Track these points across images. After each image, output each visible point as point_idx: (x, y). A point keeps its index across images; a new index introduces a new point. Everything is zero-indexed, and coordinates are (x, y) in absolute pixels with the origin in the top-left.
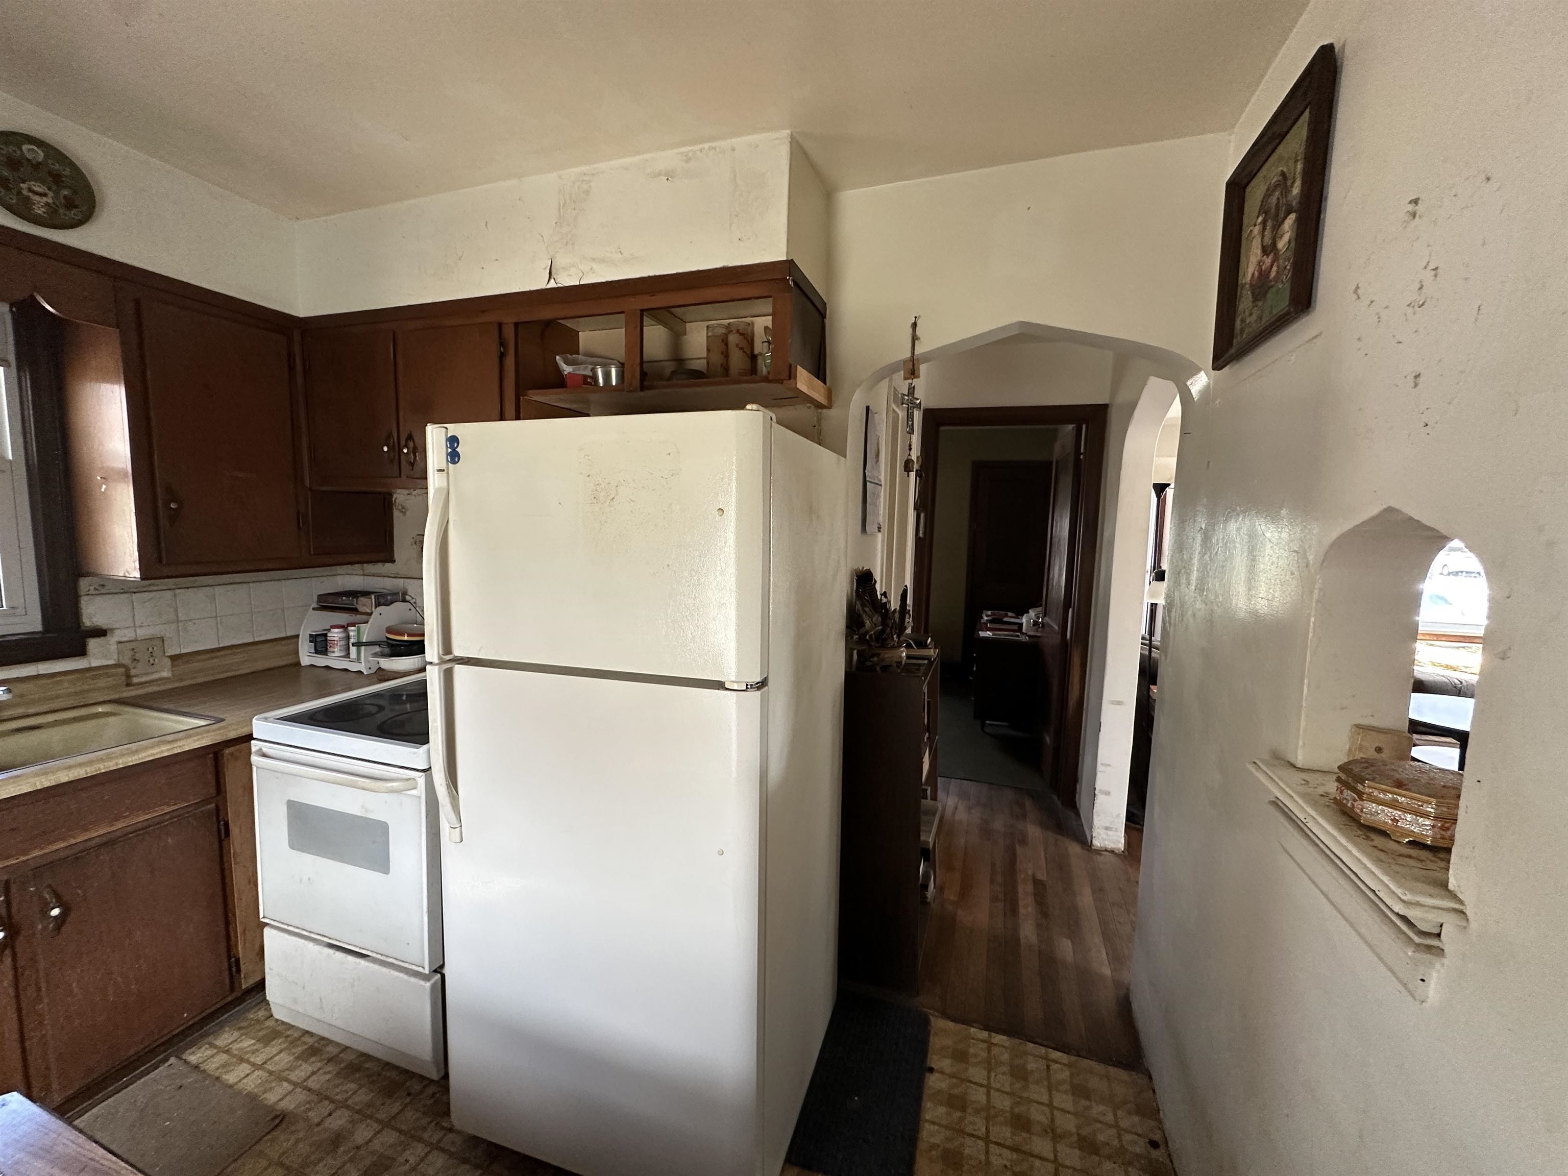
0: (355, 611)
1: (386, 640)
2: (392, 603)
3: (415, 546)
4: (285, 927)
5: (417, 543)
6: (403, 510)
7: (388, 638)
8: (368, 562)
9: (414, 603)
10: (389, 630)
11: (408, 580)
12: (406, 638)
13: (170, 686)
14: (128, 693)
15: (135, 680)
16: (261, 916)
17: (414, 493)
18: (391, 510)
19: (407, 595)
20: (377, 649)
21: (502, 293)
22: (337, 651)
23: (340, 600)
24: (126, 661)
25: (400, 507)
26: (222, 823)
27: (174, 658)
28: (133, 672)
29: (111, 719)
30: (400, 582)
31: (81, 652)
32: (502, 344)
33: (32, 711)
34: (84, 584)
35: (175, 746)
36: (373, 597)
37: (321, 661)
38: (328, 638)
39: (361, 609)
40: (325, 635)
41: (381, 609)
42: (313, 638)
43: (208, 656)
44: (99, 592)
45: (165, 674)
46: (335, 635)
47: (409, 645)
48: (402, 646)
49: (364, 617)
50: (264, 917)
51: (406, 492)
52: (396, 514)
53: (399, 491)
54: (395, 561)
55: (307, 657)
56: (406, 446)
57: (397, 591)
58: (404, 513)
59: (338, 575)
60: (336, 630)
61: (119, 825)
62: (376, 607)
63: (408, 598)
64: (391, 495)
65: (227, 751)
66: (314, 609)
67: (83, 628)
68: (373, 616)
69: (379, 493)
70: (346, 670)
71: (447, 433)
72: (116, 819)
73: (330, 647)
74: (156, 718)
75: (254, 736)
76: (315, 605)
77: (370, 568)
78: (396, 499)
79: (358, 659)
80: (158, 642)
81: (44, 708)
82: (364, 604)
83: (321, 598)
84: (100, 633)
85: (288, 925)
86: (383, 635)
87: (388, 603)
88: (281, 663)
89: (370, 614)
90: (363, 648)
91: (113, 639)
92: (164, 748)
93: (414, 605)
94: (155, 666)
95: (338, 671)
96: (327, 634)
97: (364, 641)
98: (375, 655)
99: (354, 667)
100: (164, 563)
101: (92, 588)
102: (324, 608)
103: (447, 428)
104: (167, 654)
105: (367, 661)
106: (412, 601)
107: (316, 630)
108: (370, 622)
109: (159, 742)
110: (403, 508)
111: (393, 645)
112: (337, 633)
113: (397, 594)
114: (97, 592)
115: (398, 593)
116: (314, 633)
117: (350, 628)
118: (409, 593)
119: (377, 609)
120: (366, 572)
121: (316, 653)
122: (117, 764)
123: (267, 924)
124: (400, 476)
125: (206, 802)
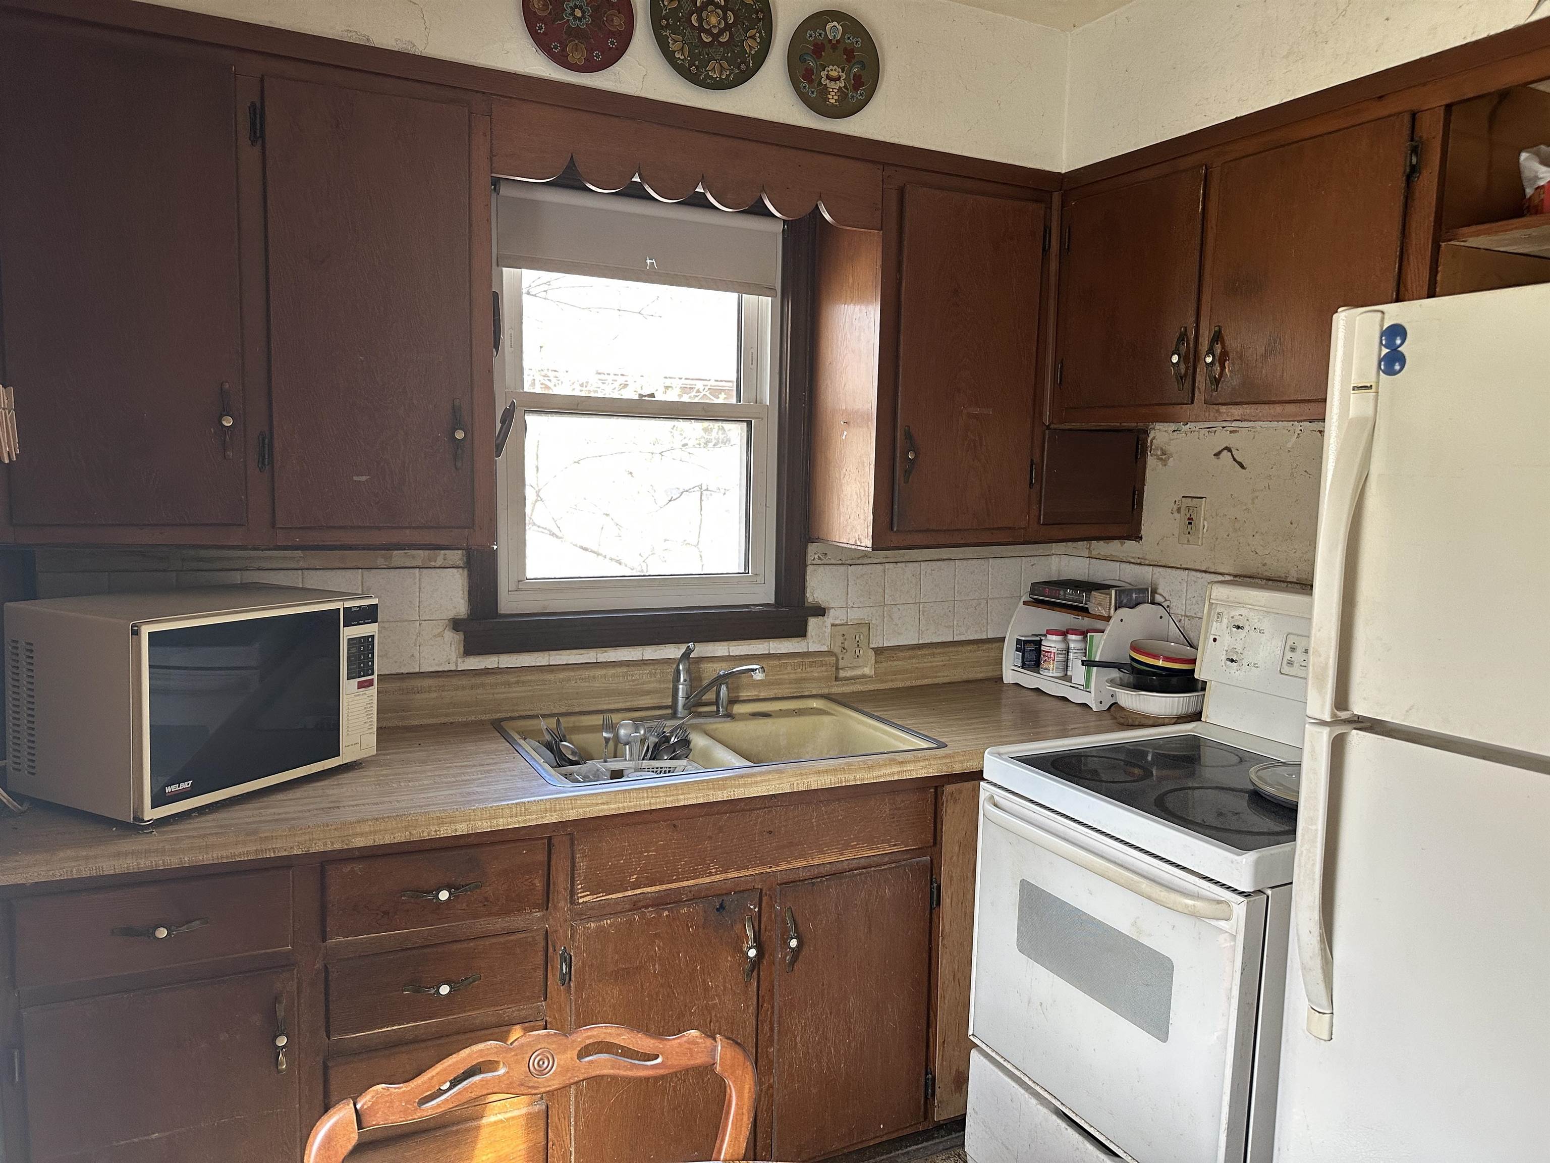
0: (1085, 611)
1: (1129, 661)
2: (1137, 604)
3: (1176, 515)
4: (1001, 1061)
5: (1182, 510)
6: (1164, 457)
7: (1133, 659)
8: (1098, 539)
9: (1168, 606)
10: (1135, 647)
11: (1161, 569)
12: (1160, 663)
13: (871, 687)
14: (837, 689)
15: (842, 674)
16: (970, 1032)
17: (1185, 428)
18: (1144, 455)
19: (1156, 593)
20: (1115, 674)
21: (1425, 55)
22: (1051, 669)
23: (1062, 593)
24: (837, 650)
25: (1159, 453)
26: (935, 885)
27: (879, 651)
28: (841, 664)
29: (826, 719)
30: (1146, 574)
31: (801, 632)
32: (1415, 150)
33: (763, 695)
34: (813, 550)
35: (905, 769)
36: (1113, 592)
37: (1029, 680)
38: (1043, 648)
39: (1094, 609)
40: (1039, 643)
41: (1124, 611)
42: (1021, 645)
43: (910, 653)
44: (823, 562)
45: (868, 671)
46: (1052, 644)
47: (1165, 676)
48: (1155, 674)
49: (1099, 624)
50: (973, 1035)
51: (1173, 426)
52: (1151, 461)
53: (1158, 426)
54: (1141, 538)
55: (1012, 672)
56: (1211, 351)
57: (1145, 587)
58: (1165, 462)
59: (1053, 554)
60: (1054, 637)
61: (848, 855)
62: (1116, 609)
63: (1158, 598)
64: (1146, 432)
65: (949, 788)
66: (1025, 603)
67: (806, 604)
68: (1112, 621)
69: (1130, 431)
70: (1064, 699)
71: (1383, 319)
72: (847, 846)
73: (1045, 661)
74: (870, 726)
75: (985, 776)
76: (1026, 598)
77: (1100, 547)
78: (1154, 438)
79: (1087, 687)
80: (865, 630)
81: (771, 694)
82: (1098, 603)
83: (1036, 587)
84: (820, 611)
85: (1005, 1060)
86: (1124, 655)
87: (1131, 605)
88: (980, 676)
89: (1108, 618)
90: (1095, 669)
91: (829, 620)
92: (896, 769)
93: (1168, 610)
94: (860, 660)
95: (1051, 699)
96: (1041, 640)
97: (1097, 659)
98: (1112, 682)
99: (1077, 697)
100: (895, 530)
101: (816, 556)
102: (1038, 603)
103: (1383, 313)
104: (871, 646)
105: (1099, 691)
106: (1165, 604)
107: (1026, 634)
108: (1106, 632)
109: (891, 760)
110: (1164, 453)
111: (1140, 672)
112: (1055, 641)
113: (1144, 591)
114: (819, 562)
115: (1148, 589)
116: (1023, 639)
117: (1070, 637)
118: (1160, 591)
119: (1119, 611)
120: (1094, 553)
121: (1023, 668)
122: (855, 780)
123: (976, 1046)
124: (1192, 403)
125: (920, 851)
